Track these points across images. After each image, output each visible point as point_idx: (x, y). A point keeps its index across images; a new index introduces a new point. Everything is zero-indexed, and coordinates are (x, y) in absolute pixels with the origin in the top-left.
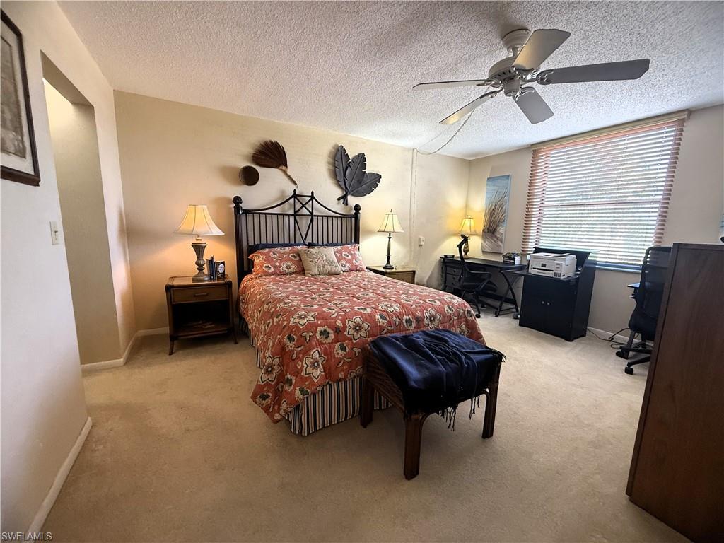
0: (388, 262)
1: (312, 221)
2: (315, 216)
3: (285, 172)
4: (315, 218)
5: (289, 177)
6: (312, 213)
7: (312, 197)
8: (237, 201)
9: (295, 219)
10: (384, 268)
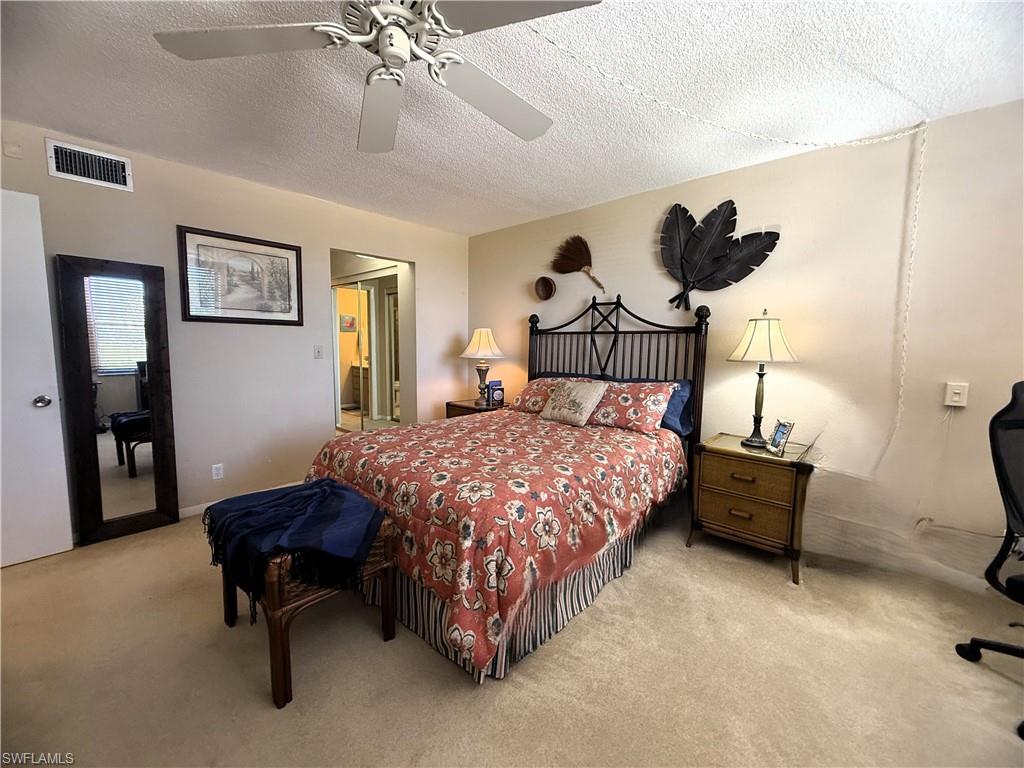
0: (757, 431)
1: (615, 341)
2: (621, 333)
3: (588, 274)
4: (621, 337)
5: (593, 279)
6: (616, 328)
7: (618, 304)
8: (534, 320)
9: (593, 341)
10: (743, 444)
